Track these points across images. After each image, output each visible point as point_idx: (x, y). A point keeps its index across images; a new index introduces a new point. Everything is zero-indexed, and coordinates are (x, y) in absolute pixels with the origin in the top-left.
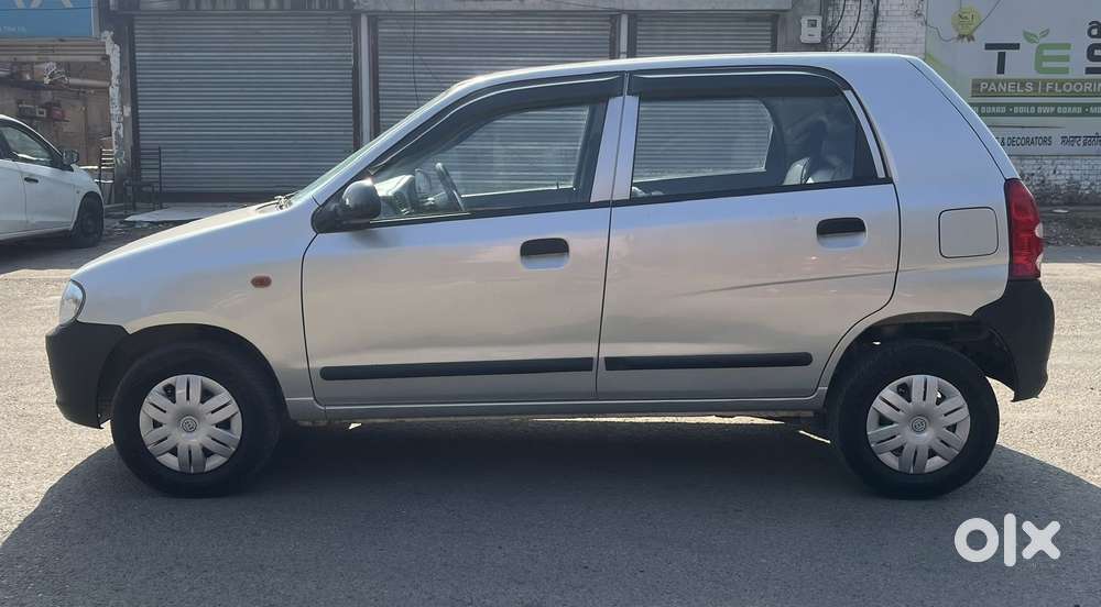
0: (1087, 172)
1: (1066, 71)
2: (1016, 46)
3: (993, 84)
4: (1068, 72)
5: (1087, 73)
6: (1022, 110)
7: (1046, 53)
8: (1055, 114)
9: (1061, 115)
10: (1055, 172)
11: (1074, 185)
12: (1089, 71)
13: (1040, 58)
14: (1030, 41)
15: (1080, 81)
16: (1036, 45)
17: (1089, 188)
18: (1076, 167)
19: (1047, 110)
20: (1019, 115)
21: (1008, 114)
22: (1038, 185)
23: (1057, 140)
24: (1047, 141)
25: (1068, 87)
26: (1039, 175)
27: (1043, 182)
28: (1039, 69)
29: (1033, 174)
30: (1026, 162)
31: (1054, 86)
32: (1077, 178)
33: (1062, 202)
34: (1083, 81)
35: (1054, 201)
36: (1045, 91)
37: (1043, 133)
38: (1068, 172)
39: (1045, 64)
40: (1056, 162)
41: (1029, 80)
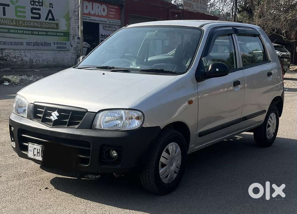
0: (35, 56)
1: (25, 17)
2: (8, 5)
3: (2, 20)
4: (25, 18)
5: (31, 18)
6: (13, 31)
7: (18, 9)
8: (23, 33)
9: (25, 34)
10: (25, 56)
11: (31, 61)
12: (32, 18)
13: (16, 11)
14: (13, 4)
15: (29, 21)
16: (14, 6)
17: (36, 62)
18: (31, 54)
19: (20, 32)
20: (12, 33)
21: (9, 32)
22: (21, 61)
23: (25, 44)
24: (22, 44)
25: (26, 23)
26: (20, 57)
27: (22, 59)
28: (16, 15)
29: (19, 57)
30: (16, 51)
31: (22, 22)
32: (32, 58)
33: (28, 67)
34: (31, 22)
35: (26, 67)
36: (19, 24)
37: (20, 41)
38: (29, 56)
39: (18, 14)
40: (25, 52)
41: (14, 20)
